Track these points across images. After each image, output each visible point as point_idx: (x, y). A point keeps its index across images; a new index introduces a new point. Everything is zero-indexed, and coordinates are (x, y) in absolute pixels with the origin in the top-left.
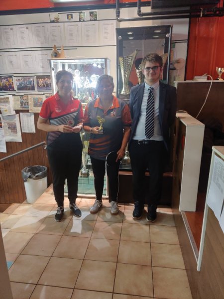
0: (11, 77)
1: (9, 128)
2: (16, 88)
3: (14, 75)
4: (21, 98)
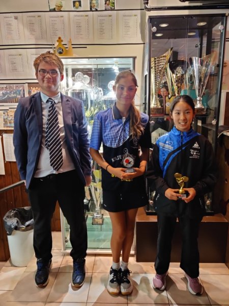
4: (4, 113)
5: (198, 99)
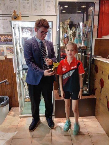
5: (82, 42)
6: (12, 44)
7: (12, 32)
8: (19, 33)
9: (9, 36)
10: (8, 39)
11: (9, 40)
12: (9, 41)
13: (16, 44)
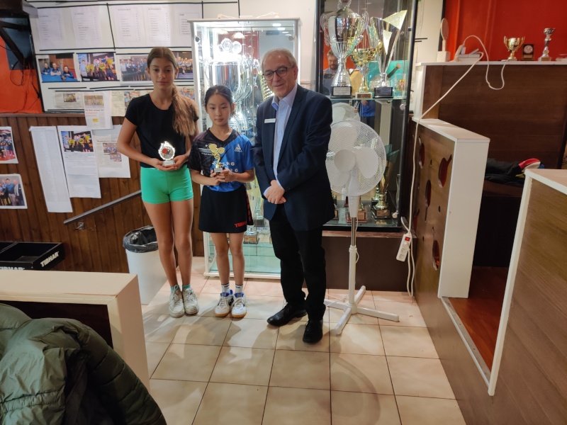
0: (111, 54)
1: (105, 151)
2: (119, 76)
3: (118, 51)
4: (125, 95)
5: (381, 75)
6: (191, 79)
7: (192, 47)
8: (211, 50)
9: (184, 59)
10: (183, 65)
11: (184, 68)
12: (184, 71)
13: (202, 79)
